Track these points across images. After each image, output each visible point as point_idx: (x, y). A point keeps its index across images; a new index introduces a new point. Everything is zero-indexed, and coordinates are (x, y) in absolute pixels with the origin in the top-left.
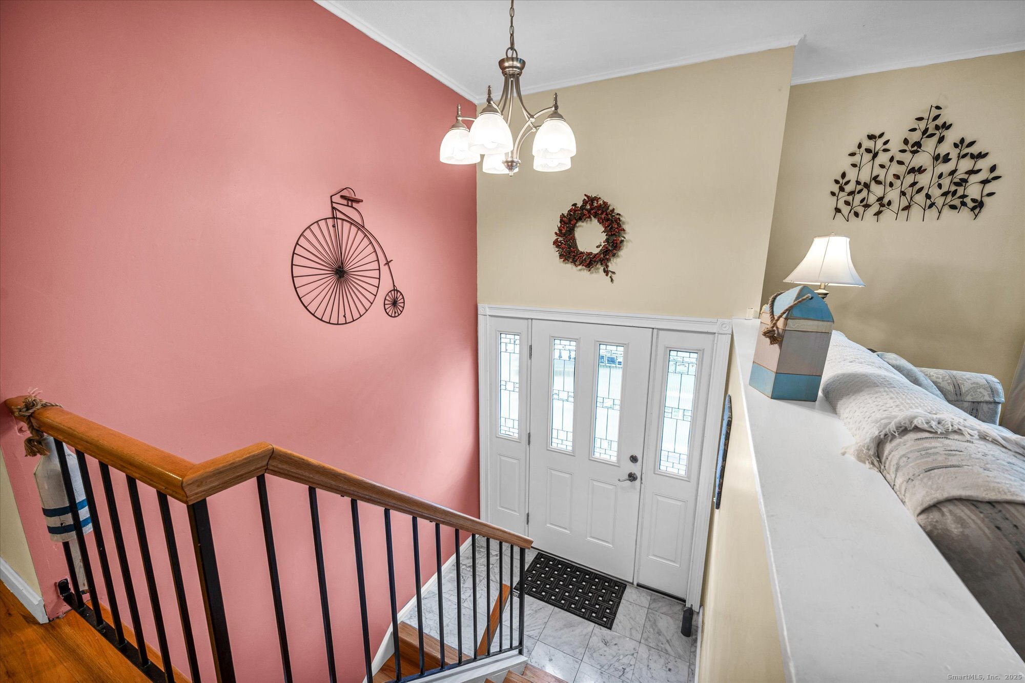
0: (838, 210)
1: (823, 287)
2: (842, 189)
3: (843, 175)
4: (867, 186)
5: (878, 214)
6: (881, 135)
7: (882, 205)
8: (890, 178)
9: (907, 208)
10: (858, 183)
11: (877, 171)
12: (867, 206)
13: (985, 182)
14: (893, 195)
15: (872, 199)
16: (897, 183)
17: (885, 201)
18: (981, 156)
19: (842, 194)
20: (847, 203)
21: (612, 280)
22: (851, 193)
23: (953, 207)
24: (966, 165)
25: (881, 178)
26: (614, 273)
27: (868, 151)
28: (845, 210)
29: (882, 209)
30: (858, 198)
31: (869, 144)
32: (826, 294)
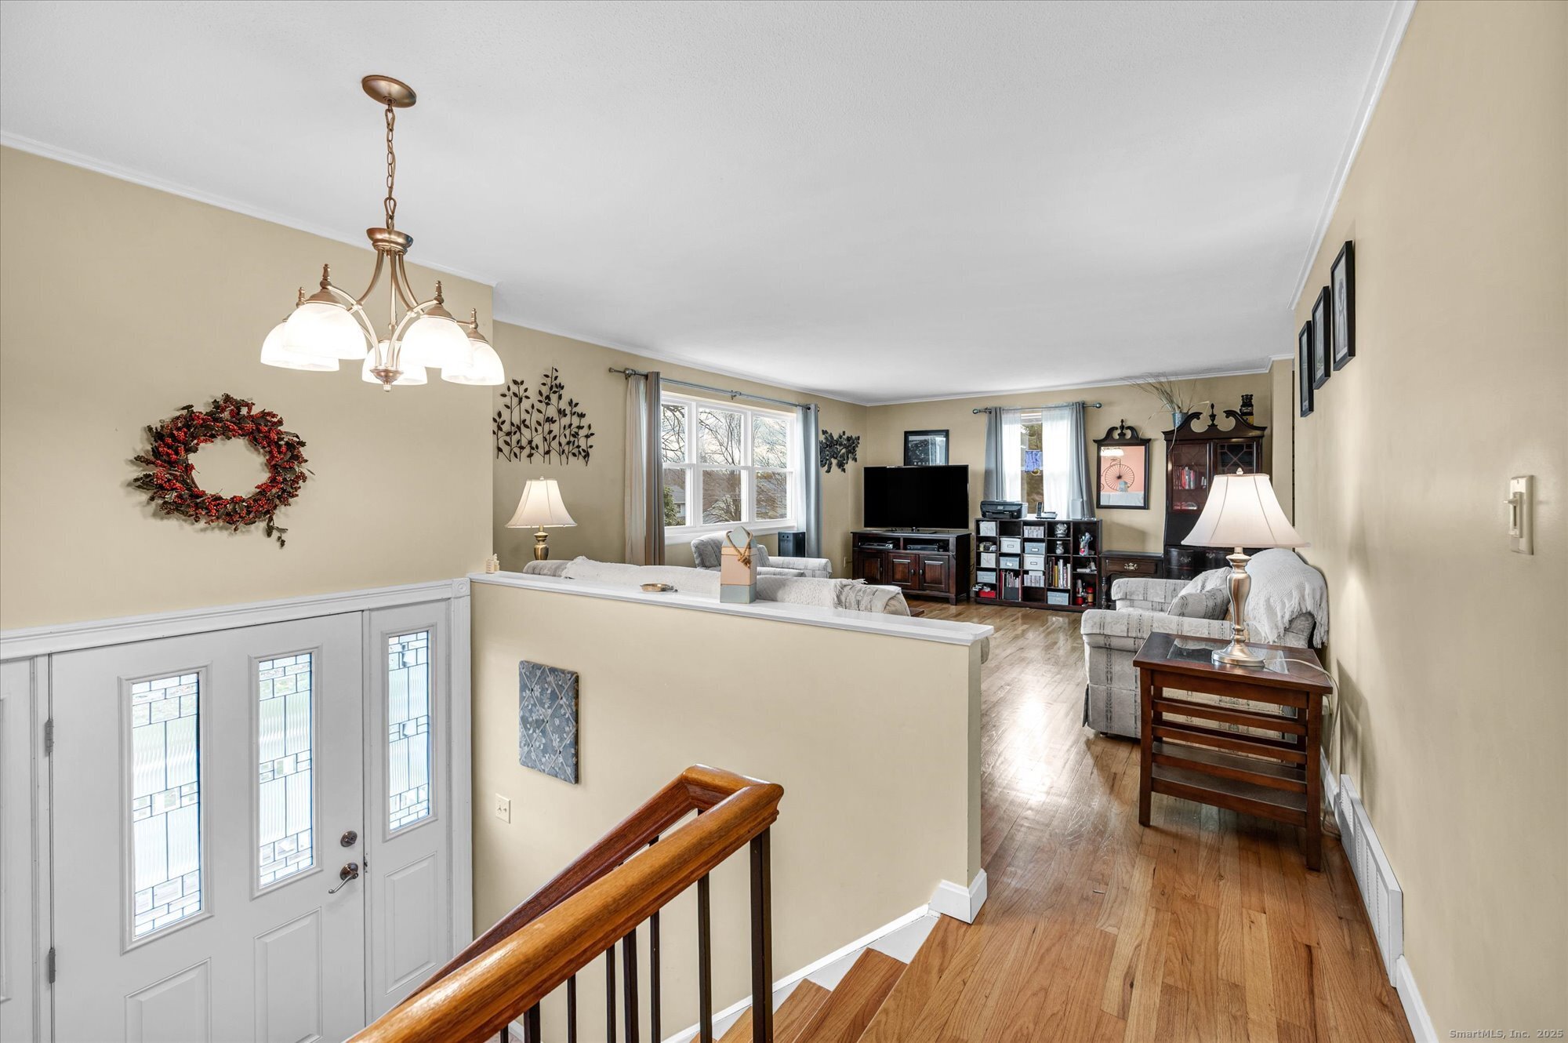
0: (500, 450)
1: (541, 530)
2: (500, 429)
3: (500, 415)
4: (519, 428)
5: (530, 456)
6: (522, 383)
7: (532, 448)
8: (534, 425)
9: (548, 452)
10: (512, 424)
11: (525, 416)
12: (522, 448)
13: (587, 437)
14: (538, 440)
15: (524, 442)
16: (540, 429)
17: (534, 445)
18: (582, 416)
19: (500, 433)
20: (506, 443)
21: (283, 543)
22: (508, 434)
23: (574, 455)
24: (576, 421)
25: (527, 423)
26: (283, 531)
27: (515, 395)
28: (506, 449)
29: (533, 451)
30: (515, 438)
31: (514, 388)
32: (546, 536)
